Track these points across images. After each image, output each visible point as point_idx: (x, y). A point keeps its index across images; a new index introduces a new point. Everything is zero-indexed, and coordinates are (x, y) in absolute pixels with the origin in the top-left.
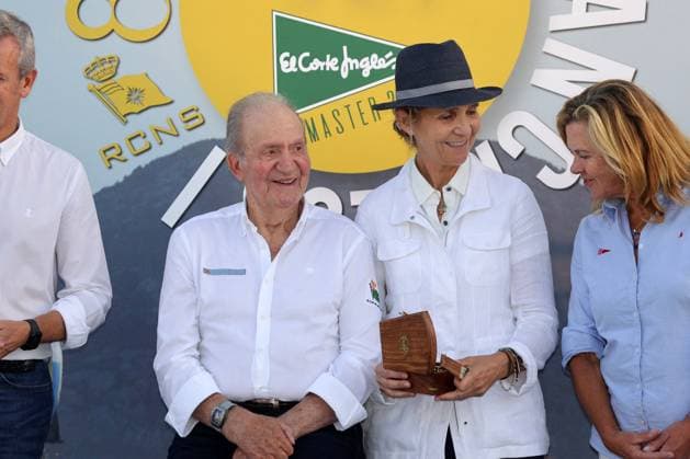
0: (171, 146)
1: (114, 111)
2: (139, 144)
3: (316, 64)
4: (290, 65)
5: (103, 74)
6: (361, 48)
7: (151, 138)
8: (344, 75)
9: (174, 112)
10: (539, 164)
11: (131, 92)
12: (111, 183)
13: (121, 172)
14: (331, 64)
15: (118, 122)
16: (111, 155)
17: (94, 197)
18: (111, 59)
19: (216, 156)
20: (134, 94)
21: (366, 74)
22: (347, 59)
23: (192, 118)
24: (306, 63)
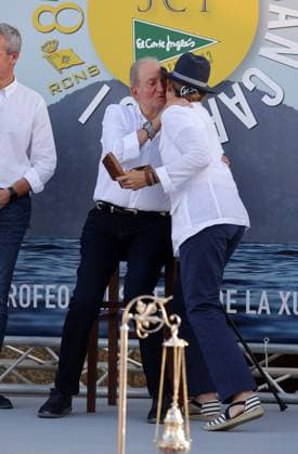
0: (83, 84)
1: (56, 67)
2: (68, 83)
3: (154, 44)
4: (141, 45)
5: (50, 49)
6: (176, 37)
7: (73, 80)
8: (168, 49)
9: (84, 68)
10: (263, 94)
11: (64, 57)
12: (53, 102)
13: (58, 97)
14: (161, 44)
15: (57, 73)
16: (54, 88)
17: (48, 108)
18: (54, 42)
19: (105, 89)
20: (65, 59)
21: (178, 49)
22: (169, 42)
23: (93, 70)
24: (149, 44)
